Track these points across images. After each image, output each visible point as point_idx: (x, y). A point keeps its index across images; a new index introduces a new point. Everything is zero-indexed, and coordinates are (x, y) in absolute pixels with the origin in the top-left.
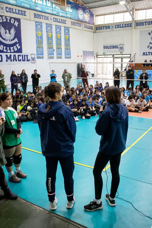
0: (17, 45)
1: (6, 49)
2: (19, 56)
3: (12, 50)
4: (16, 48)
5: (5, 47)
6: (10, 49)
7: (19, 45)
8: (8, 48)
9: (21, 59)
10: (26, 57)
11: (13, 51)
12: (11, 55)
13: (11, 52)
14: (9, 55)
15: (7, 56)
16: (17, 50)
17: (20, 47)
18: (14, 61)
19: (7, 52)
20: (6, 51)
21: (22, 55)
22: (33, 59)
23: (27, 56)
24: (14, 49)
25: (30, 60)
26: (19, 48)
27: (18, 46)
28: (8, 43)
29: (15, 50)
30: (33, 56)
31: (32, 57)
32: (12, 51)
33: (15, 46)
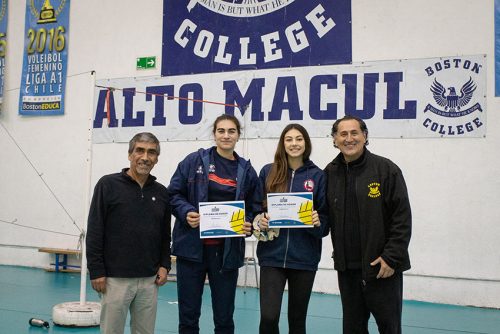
0: (311, 17)
1: (233, 48)
2: (324, 87)
3: (268, 47)
4: (302, 36)
5: (224, 40)
6: (256, 47)
7: (327, 15)
8: (244, 42)
9: (332, 107)
10: (381, 89)
11: (279, 55)
12: (257, 85)
13: (261, 64)
14: (243, 80)
15: (230, 87)
16: (305, 44)
17: (331, 24)
18: (275, 115)
19: (235, 66)
20: (228, 60)
21: (350, 80)
22: (452, 101)
23: (393, 80)
24: (282, 44)
25: (420, 108)
26: (322, 32)
27: (317, 23)
28: (244, 14)
29: (295, 48)
30: (453, 79)
31: (438, 90)
32: (269, 58)
33: (297, 25)
